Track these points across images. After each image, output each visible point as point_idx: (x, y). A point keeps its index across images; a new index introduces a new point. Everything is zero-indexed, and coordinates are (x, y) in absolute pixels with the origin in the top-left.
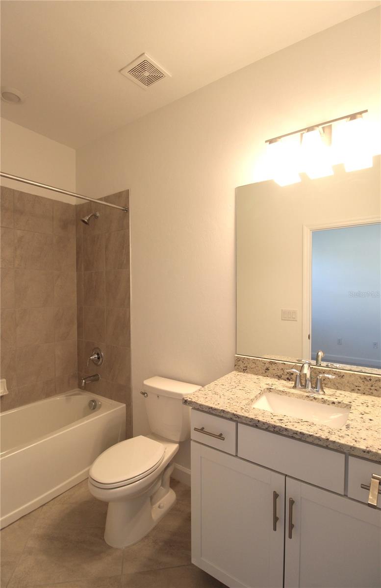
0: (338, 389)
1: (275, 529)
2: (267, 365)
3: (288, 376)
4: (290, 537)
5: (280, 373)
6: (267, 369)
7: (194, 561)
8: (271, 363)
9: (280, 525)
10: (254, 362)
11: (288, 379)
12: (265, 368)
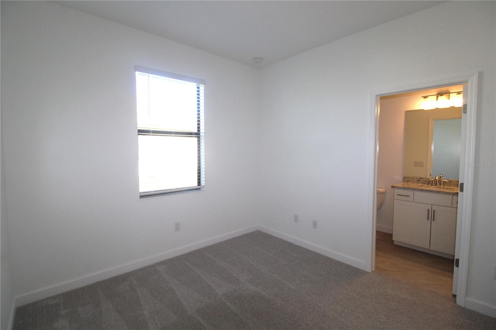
0: (449, 186)
1: (428, 220)
2: (419, 179)
3: (428, 183)
4: (433, 220)
5: (424, 182)
6: (419, 181)
7: (394, 243)
8: (420, 178)
9: (430, 219)
10: (413, 178)
11: (428, 184)
12: (417, 180)
